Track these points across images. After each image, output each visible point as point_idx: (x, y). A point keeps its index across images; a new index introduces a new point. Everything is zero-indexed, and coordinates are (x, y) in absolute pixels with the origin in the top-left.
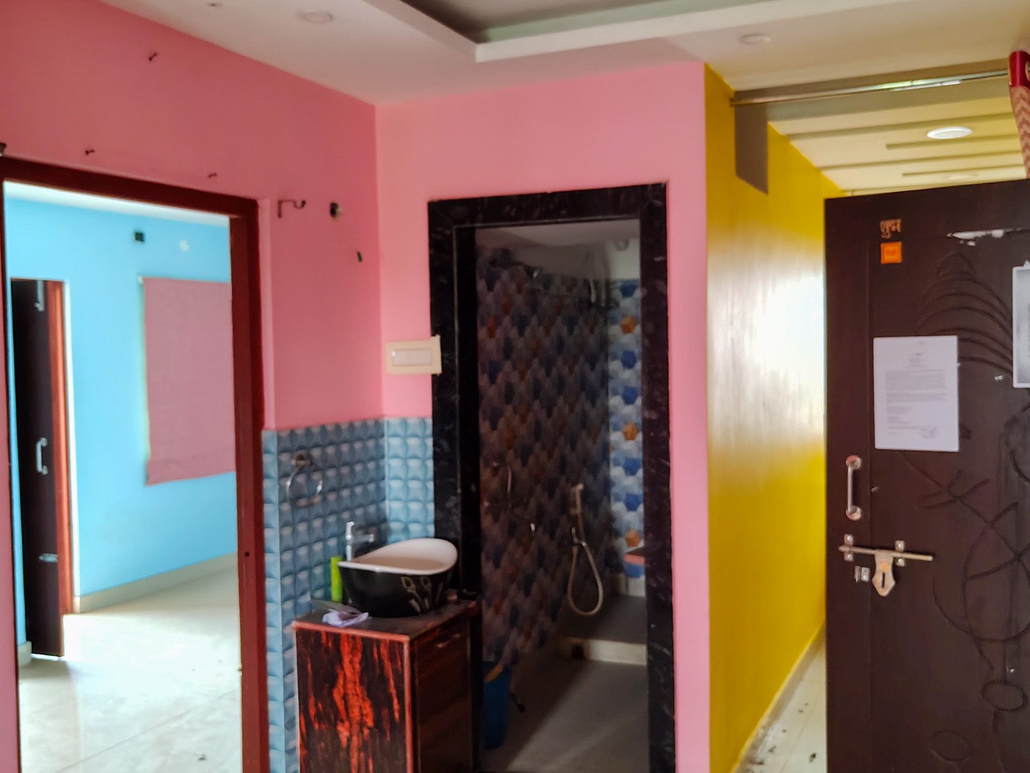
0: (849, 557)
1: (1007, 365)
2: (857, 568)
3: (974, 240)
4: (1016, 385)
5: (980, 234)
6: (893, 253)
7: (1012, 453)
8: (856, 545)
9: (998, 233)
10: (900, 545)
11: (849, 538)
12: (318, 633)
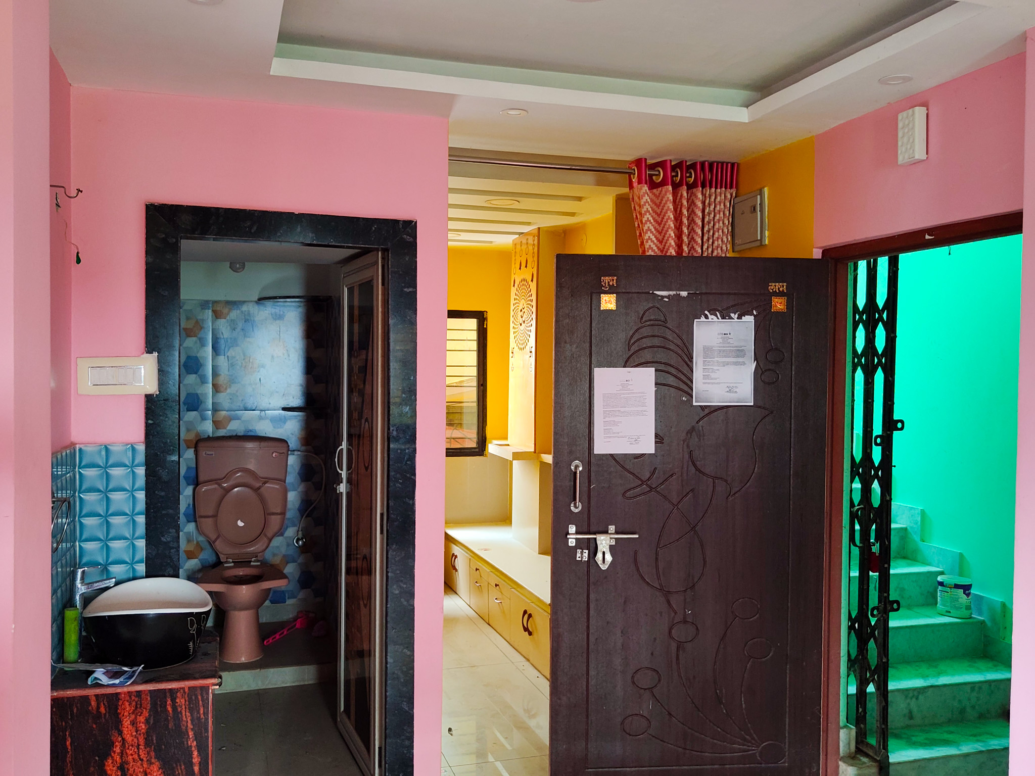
0: (572, 542)
1: (689, 391)
2: (579, 551)
3: (668, 297)
4: (694, 404)
5: (672, 293)
6: (610, 302)
7: (691, 452)
8: (577, 533)
9: (684, 294)
10: (612, 528)
11: (572, 529)
12: (86, 698)
